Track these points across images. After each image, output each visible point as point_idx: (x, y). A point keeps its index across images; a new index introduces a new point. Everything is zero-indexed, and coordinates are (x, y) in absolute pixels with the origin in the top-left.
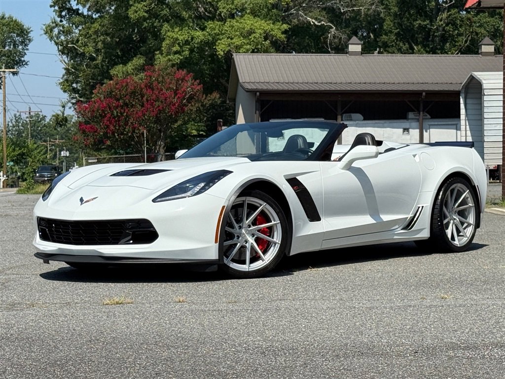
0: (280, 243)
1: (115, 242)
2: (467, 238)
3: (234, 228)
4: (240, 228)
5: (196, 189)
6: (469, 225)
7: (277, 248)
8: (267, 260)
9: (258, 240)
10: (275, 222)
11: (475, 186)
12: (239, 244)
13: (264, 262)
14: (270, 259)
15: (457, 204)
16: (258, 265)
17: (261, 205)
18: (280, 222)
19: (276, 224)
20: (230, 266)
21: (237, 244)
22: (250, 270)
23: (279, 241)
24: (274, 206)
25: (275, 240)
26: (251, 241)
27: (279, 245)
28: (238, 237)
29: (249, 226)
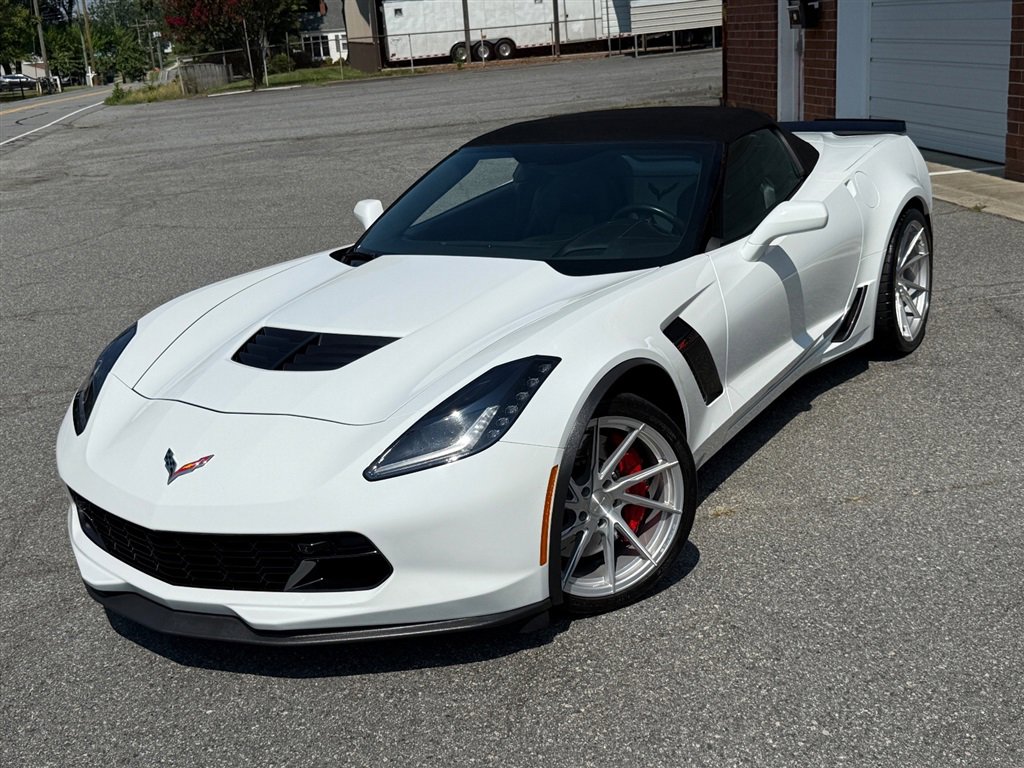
0: (680, 511)
1: (276, 584)
2: (919, 320)
3: (572, 497)
4: (587, 492)
5: (477, 427)
6: (919, 291)
7: (675, 523)
8: (654, 556)
9: (628, 513)
10: (667, 465)
11: (928, 215)
12: (586, 533)
13: (649, 562)
14: (660, 553)
15: (905, 259)
16: (634, 571)
17: (633, 430)
18: (680, 463)
19: (669, 469)
20: (572, 592)
21: (583, 533)
22: (617, 590)
23: (678, 507)
24: (664, 427)
25: (667, 503)
26: (613, 518)
27: (680, 516)
28: (583, 515)
29: (606, 484)
